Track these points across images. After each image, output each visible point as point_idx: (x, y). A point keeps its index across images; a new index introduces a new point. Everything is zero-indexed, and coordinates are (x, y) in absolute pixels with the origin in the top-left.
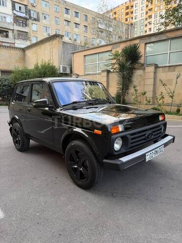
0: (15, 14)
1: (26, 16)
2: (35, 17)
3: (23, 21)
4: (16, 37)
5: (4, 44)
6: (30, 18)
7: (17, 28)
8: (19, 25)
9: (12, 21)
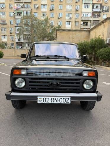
0: (93, 11)
1: (100, 11)
2: (106, 10)
3: (97, 14)
4: (92, 25)
5: (84, 30)
6: (103, 11)
7: (93, 19)
8: (95, 17)
9: (91, 15)
